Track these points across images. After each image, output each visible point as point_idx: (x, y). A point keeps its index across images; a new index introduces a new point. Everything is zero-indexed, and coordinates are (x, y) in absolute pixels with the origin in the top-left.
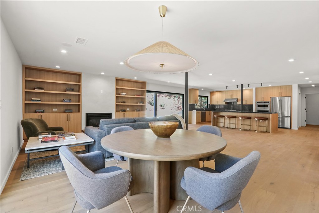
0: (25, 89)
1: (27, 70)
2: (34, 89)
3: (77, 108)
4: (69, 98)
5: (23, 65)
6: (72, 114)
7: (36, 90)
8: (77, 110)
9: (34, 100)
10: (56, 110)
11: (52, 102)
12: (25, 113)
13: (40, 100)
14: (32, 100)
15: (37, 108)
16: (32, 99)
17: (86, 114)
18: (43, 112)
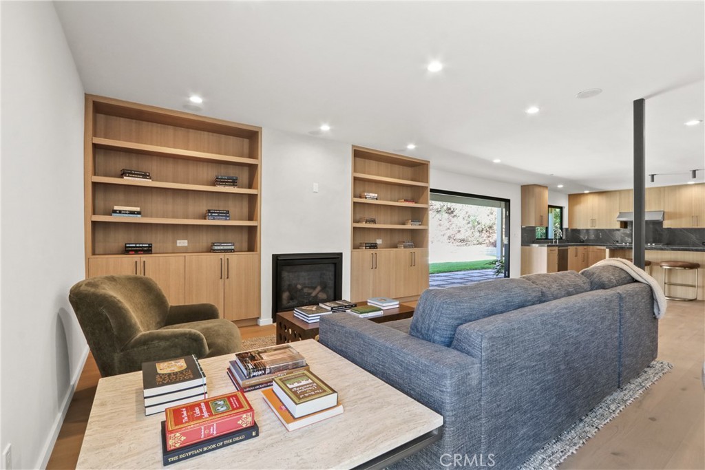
0: (95, 174)
1: (101, 117)
2: (122, 175)
3: (245, 237)
4: (220, 205)
5: (87, 96)
6: (234, 258)
7: (128, 180)
8: (245, 245)
9: (120, 212)
10: (186, 245)
11: (173, 217)
12: (94, 254)
13: (139, 213)
14: (115, 212)
15: (132, 239)
16: (116, 208)
17: (273, 255)
18: (148, 250)
